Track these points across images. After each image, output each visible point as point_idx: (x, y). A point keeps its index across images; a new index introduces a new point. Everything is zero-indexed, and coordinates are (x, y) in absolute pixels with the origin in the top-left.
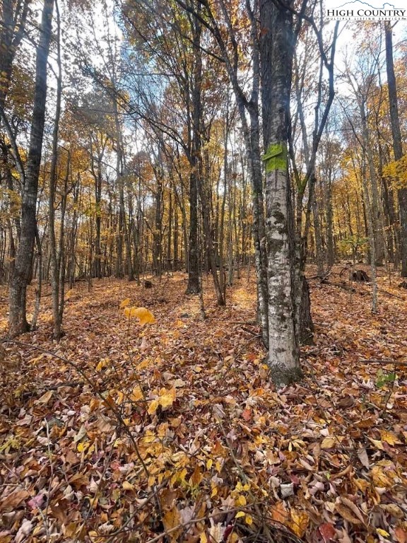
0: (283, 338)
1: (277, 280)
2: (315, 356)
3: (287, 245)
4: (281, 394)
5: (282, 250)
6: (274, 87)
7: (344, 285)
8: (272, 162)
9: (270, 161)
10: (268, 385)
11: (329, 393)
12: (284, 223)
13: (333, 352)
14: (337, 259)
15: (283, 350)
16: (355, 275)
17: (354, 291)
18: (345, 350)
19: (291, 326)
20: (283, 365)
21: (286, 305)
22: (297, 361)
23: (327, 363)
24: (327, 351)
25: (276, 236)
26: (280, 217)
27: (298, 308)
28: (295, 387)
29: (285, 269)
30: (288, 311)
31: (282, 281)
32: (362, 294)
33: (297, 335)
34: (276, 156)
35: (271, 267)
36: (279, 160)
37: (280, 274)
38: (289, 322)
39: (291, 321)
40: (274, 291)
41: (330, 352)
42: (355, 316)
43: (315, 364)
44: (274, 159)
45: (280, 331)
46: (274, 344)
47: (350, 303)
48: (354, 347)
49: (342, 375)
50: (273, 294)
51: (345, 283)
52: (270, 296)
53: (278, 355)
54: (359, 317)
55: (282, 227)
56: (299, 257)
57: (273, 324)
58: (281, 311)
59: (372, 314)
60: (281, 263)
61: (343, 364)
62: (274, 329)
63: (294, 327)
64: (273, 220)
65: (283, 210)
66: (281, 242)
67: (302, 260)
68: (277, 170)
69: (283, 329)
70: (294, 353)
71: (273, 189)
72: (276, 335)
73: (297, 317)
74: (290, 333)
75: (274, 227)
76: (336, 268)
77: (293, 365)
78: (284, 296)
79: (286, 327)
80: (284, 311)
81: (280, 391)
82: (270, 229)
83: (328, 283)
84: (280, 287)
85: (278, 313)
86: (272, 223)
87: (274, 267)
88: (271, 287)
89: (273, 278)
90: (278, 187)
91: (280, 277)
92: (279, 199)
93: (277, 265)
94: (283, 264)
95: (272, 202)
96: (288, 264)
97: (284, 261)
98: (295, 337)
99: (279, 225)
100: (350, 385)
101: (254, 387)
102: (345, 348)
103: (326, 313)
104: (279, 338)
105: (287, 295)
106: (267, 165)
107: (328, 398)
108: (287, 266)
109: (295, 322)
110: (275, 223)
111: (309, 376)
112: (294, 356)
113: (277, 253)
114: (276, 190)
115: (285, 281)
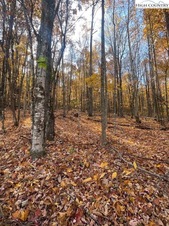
0: (38, 139)
1: (38, 115)
2: (53, 145)
3: (44, 100)
4: (34, 163)
5: (41, 102)
6: (44, 33)
7: (71, 118)
8: (40, 64)
9: (40, 63)
10: (29, 160)
11: (54, 159)
12: (43, 91)
13: (60, 143)
14: (72, 109)
15: (38, 144)
16: (75, 115)
17: (74, 120)
18: (64, 141)
19: (43, 134)
20: (38, 150)
21: (41, 125)
22: (44, 148)
23: (57, 147)
24: (58, 143)
25: (39, 96)
26: (42, 88)
27: (47, 126)
28: (41, 159)
29: (42, 110)
30: (42, 127)
31: (40, 115)
32: (76, 121)
33: (45, 138)
34: (42, 62)
35: (36, 109)
36: (43, 64)
37: (40, 112)
38: (42, 133)
39: (43, 132)
40: (36, 119)
41: (59, 143)
42: (72, 129)
43: (52, 149)
44: (41, 63)
45: (37, 136)
46: (34, 142)
47: (71, 125)
48: (68, 140)
49: (61, 151)
50: (36, 120)
51: (71, 117)
52: (34, 121)
53: (36, 146)
54: (73, 130)
55: (42, 93)
56: (49, 106)
57: (35, 133)
58: (39, 127)
59: (77, 128)
60: (40, 107)
61: (62, 147)
62: (35, 135)
63: (44, 134)
64: (38, 89)
65: (43, 86)
66: (41, 99)
67: (50, 107)
68: (42, 68)
69: (39, 135)
70: (43, 145)
71: (40, 76)
72: (35, 138)
73: (46, 130)
74: (42, 137)
75: (39, 92)
76: (70, 112)
77: (42, 150)
78: (41, 121)
79: (40, 134)
80: (40, 128)
81: (34, 161)
82: (37, 92)
83: (66, 117)
84: (39, 117)
85: (37, 129)
86: (38, 90)
87: (37, 109)
88: (35, 117)
89: (36, 114)
90: (42, 76)
91: (39, 113)
92: (42, 80)
93: (39, 108)
94: (41, 108)
95: (39, 81)
96: (43, 108)
97: (42, 107)
98: (44, 138)
99: (41, 91)
100: (63, 154)
101: (21, 162)
102: (65, 141)
103: (62, 128)
104: (37, 139)
105: (42, 121)
106: (38, 65)
107: (53, 161)
108: (43, 109)
109: (45, 132)
110: (39, 90)
111: (48, 153)
112: (43, 146)
113: (39, 103)
114: (41, 76)
115: (42, 115)
